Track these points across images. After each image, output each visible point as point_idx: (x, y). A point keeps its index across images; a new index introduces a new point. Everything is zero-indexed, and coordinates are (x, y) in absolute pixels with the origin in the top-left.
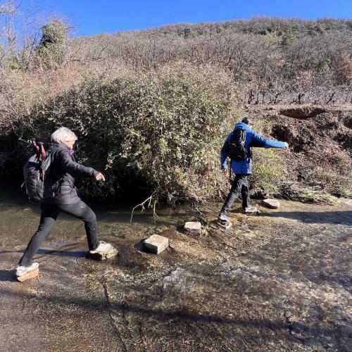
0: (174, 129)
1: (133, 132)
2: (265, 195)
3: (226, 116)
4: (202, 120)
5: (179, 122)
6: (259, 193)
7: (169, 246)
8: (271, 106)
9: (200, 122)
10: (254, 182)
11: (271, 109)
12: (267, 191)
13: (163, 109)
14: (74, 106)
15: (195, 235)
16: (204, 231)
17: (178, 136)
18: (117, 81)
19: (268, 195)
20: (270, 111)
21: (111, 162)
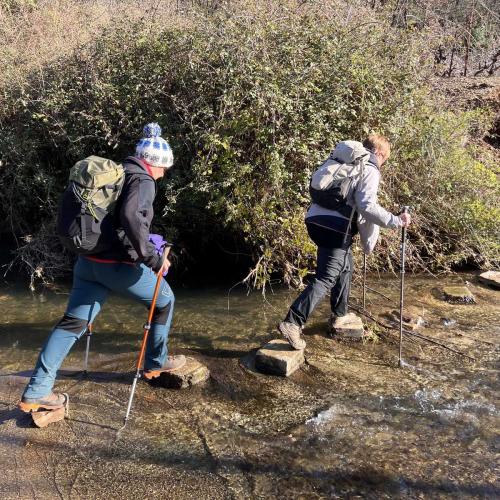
0: (297, 132)
1: (215, 140)
2: (482, 263)
3: (401, 104)
4: (354, 113)
5: (306, 118)
6: (471, 259)
7: (306, 362)
8: (483, 80)
9: (350, 117)
10: (457, 238)
11: (484, 86)
12: (486, 255)
13: (274, 91)
14: (84, 89)
15: (353, 341)
16: (370, 334)
17: (305, 147)
18: (168, 35)
19: (487, 264)
20: (482, 91)
21: (174, 200)
